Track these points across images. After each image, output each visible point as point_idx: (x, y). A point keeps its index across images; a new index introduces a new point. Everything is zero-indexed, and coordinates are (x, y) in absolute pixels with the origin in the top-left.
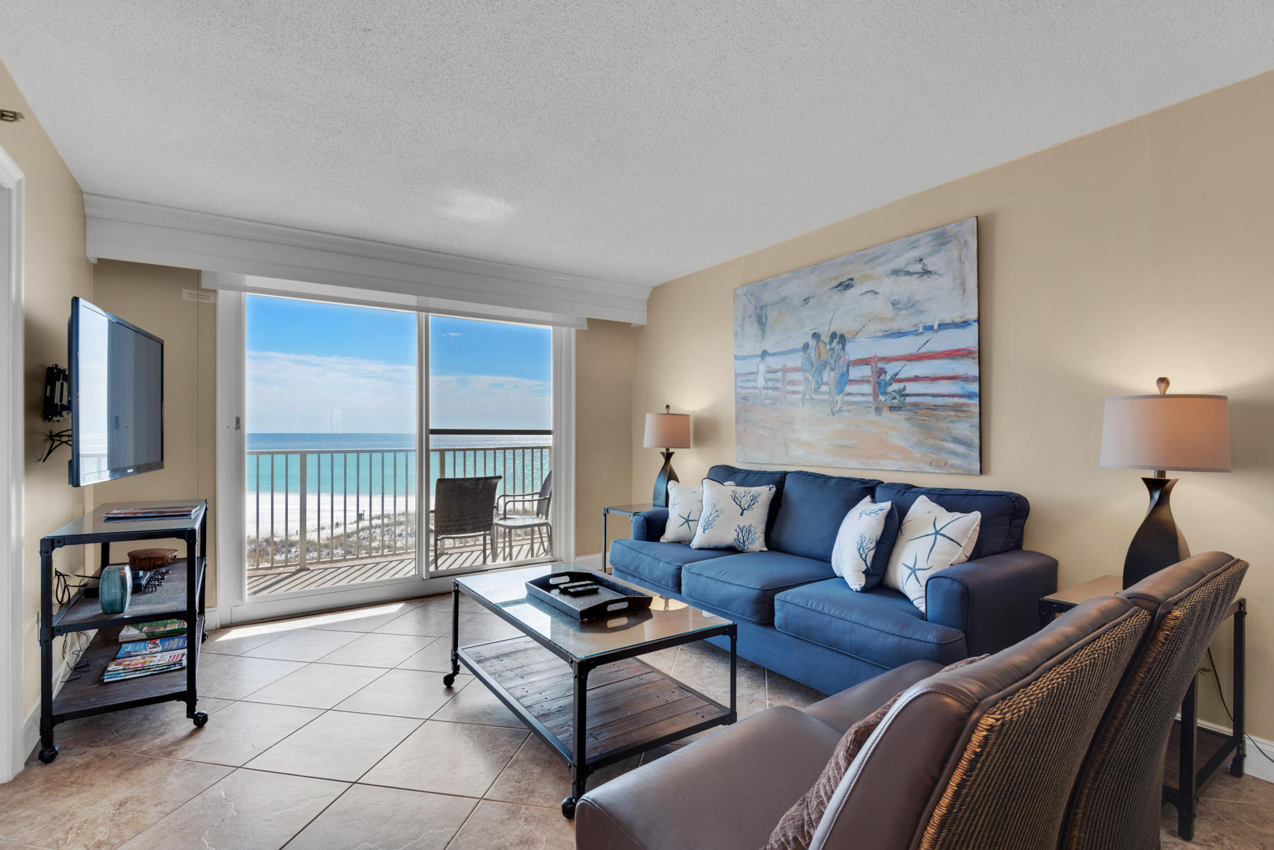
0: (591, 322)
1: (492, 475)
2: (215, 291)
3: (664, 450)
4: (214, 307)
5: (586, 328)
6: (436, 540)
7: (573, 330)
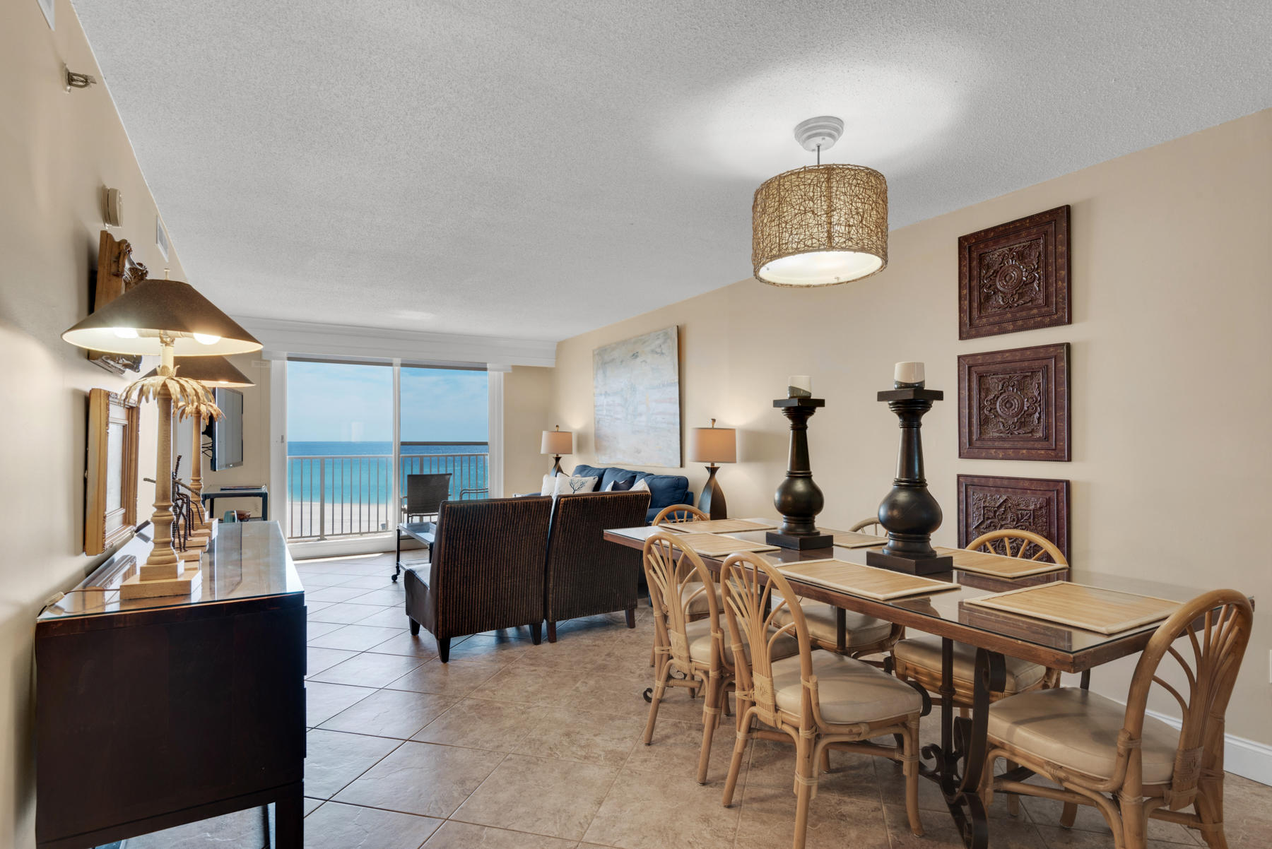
0: (515, 368)
1: (444, 473)
2: (269, 361)
3: (555, 456)
4: (269, 370)
5: (511, 372)
6: (408, 517)
7: (502, 373)
